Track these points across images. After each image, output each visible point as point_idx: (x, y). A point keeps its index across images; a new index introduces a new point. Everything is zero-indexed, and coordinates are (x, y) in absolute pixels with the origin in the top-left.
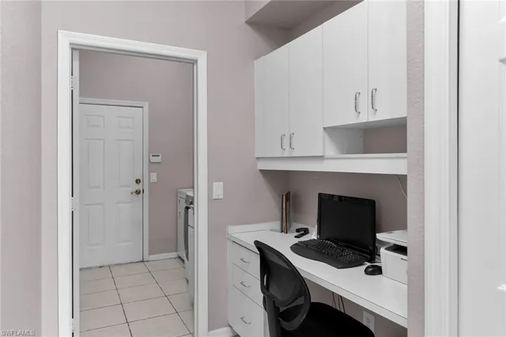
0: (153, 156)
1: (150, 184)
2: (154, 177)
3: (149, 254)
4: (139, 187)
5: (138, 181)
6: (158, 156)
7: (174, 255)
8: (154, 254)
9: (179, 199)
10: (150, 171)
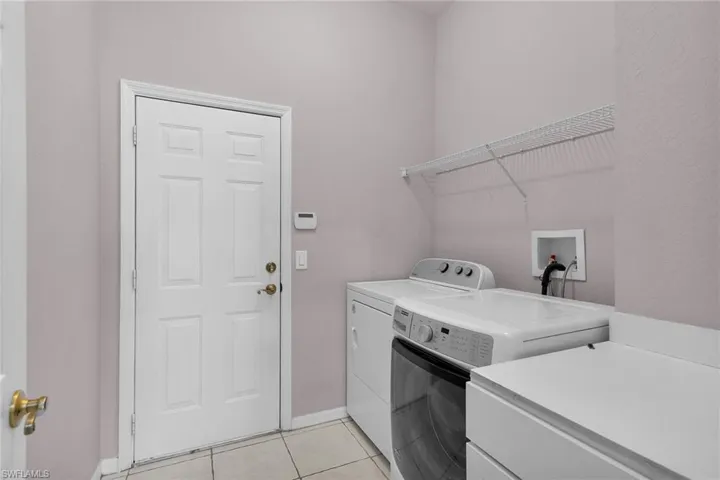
0: (300, 216)
1: (296, 272)
2: (302, 258)
3: (295, 414)
4: (274, 279)
5: (271, 268)
6: (311, 216)
7: (339, 412)
8: (303, 413)
9: (350, 304)
10: (295, 247)
